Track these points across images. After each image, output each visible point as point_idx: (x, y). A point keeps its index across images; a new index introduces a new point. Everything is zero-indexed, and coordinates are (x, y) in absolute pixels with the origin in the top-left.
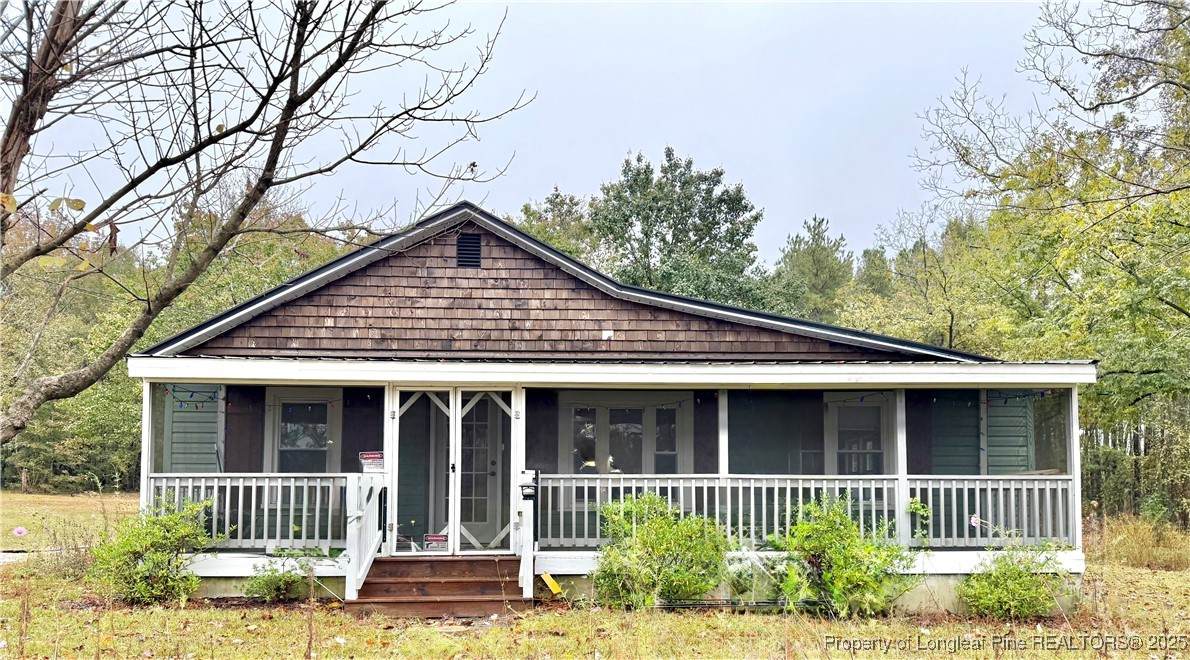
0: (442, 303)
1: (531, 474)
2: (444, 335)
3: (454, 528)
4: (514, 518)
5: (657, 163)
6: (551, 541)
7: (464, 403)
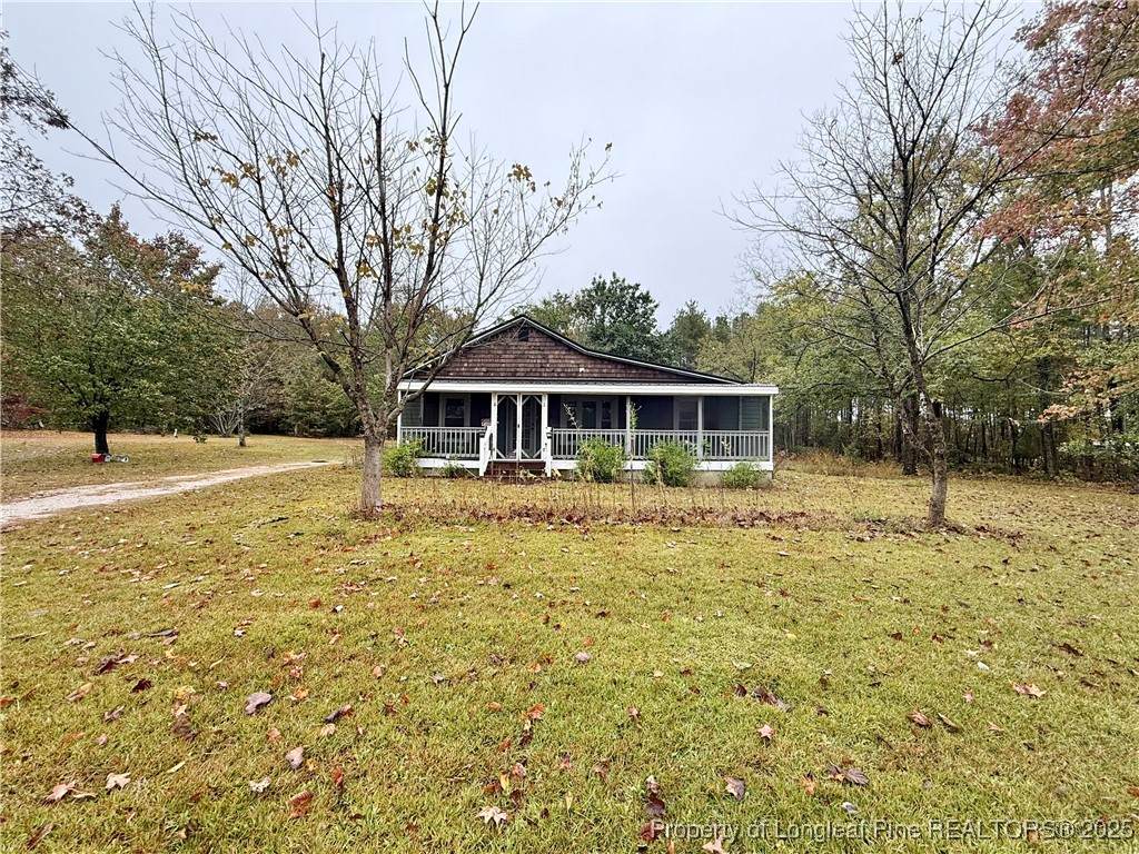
0: (512, 356)
1: (550, 428)
2: (512, 370)
3: (519, 450)
4: (543, 446)
5: (609, 279)
6: (557, 456)
7: (523, 399)
